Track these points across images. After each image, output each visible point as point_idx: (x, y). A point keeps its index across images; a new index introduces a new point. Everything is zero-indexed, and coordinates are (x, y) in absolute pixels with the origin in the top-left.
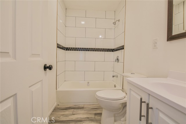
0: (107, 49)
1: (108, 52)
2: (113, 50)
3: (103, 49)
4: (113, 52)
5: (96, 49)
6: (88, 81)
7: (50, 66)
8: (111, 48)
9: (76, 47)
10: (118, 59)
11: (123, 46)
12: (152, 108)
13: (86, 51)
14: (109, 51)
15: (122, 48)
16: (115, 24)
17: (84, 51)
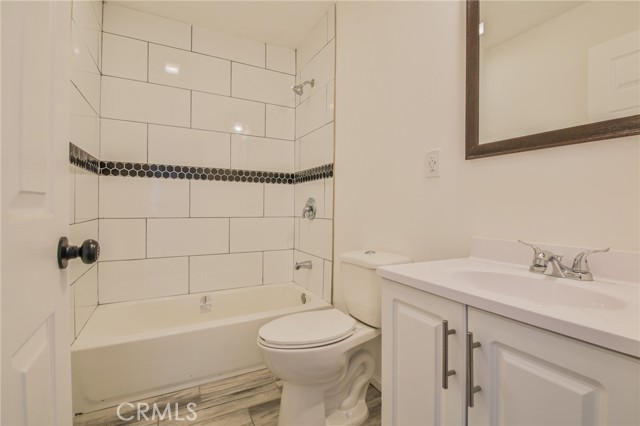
0: (271, 174)
1: (276, 184)
2: (291, 179)
3: (259, 174)
4: (292, 185)
5: (234, 172)
6: (204, 294)
7: (87, 243)
8: (285, 172)
9: (151, 163)
10: (311, 209)
11: (331, 167)
12: (478, 345)
13: (193, 181)
14: (279, 181)
15: (327, 172)
16: (301, 93)
17: (186, 180)
